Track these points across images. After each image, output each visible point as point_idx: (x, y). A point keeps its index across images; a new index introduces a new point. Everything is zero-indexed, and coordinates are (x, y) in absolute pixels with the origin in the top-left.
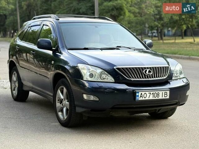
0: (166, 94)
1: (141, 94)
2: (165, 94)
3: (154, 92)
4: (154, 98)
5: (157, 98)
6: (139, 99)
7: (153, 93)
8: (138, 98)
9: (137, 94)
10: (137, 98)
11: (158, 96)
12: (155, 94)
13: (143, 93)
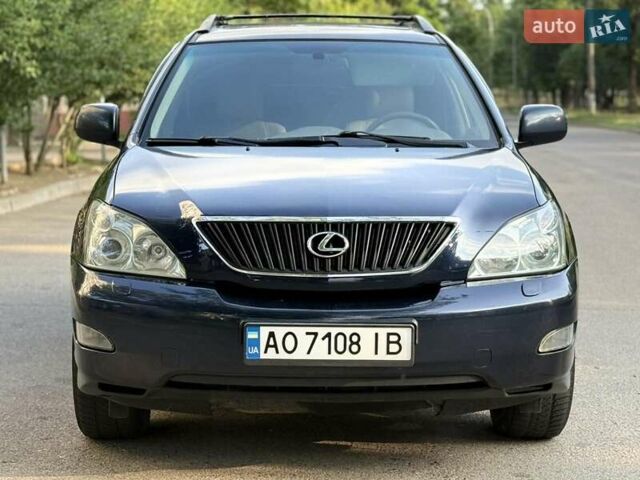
0: (398, 342)
1: (272, 335)
2: (389, 342)
3: (334, 331)
4: (334, 356)
5: (347, 356)
6: (263, 356)
7: (329, 335)
8: (255, 350)
9: (251, 335)
10: (251, 351)
11: (355, 348)
12: (341, 338)
13: (280, 332)
